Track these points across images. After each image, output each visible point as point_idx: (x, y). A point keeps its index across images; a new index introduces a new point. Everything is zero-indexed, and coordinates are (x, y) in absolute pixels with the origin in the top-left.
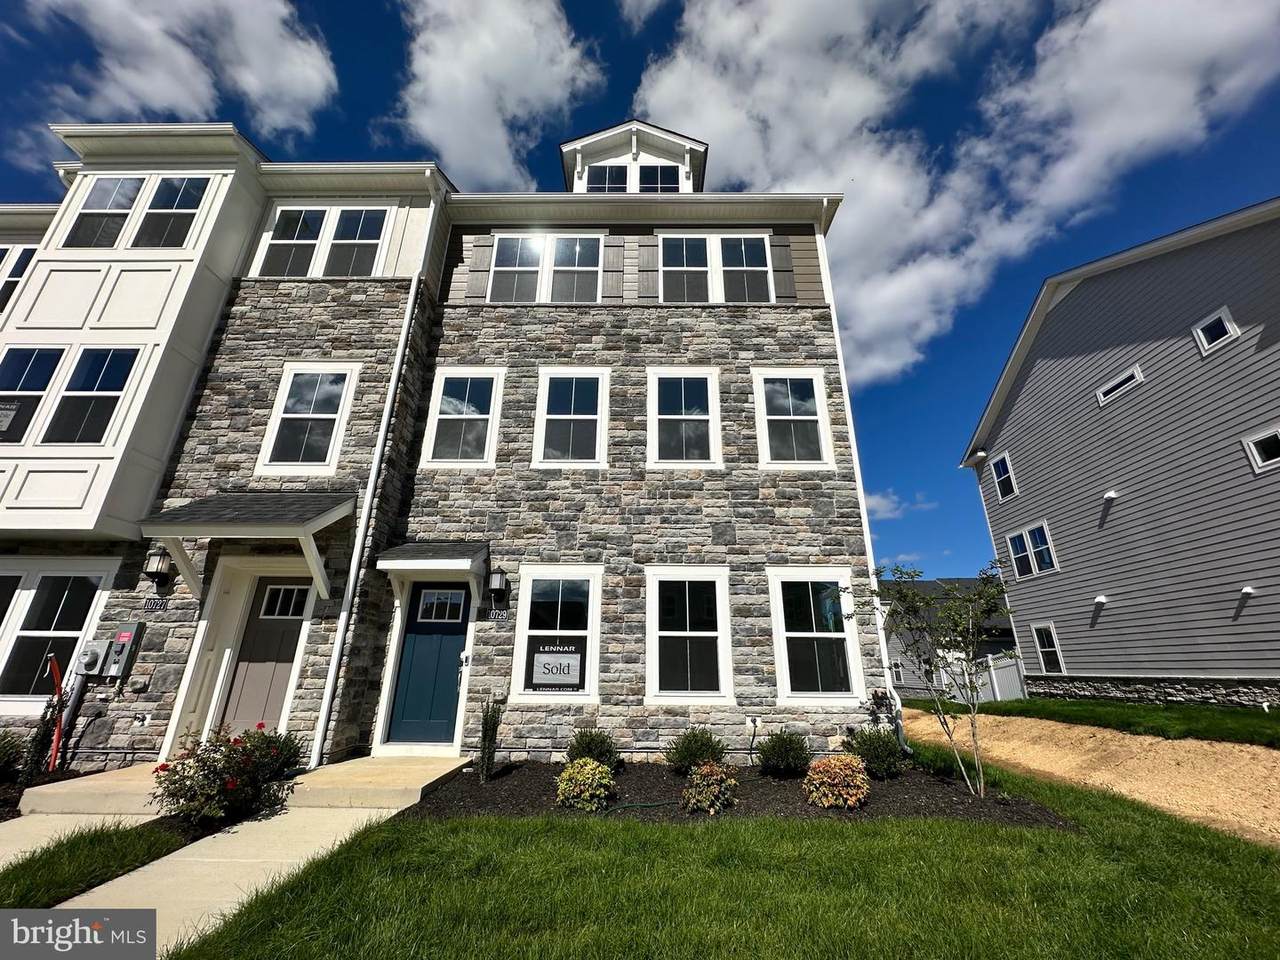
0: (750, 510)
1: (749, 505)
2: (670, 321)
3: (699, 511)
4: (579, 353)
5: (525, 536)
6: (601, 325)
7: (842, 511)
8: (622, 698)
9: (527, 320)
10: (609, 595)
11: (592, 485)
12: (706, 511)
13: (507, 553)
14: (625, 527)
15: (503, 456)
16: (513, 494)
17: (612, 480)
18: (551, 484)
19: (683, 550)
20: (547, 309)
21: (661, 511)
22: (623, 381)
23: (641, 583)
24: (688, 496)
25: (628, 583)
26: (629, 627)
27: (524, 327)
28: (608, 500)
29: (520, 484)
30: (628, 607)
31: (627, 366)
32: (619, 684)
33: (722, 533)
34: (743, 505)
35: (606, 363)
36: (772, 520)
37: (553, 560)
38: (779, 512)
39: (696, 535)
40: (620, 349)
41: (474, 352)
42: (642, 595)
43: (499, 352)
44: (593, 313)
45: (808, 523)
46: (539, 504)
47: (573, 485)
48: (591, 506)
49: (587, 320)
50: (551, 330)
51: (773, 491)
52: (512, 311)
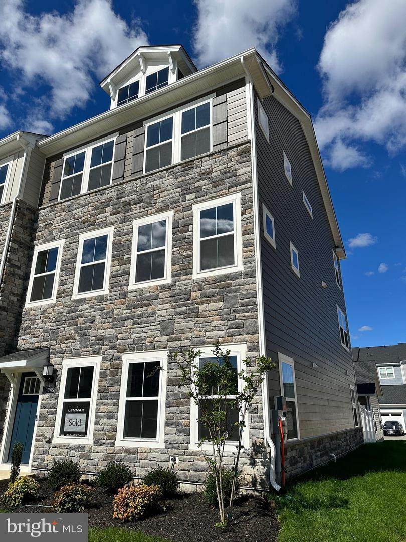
0: (184, 309)
1: (184, 305)
2: (148, 185)
3: (154, 314)
4: (98, 221)
5: (66, 342)
6: (110, 200)
7: (243, 301)
8: (104, 441)
9: (75, 207)
10: (103, 375)
11: (99, 305)
12: (158, 313)
13: (58, 353)
14: (113, 330)
15: (59, 295)
16: (62, 317)
17: (110, 300)
18: (80, 308)
19: (143, 342)
20: (84, 197)
21: (134, 317)
22: (120, 234)
23: (119, 367)
24: (149, 305)
25: (112, 366)
26: (111, 395)
27: (74, 212)
28: (106, 314)
29: (66, 310)
30: (112, 382)
31: (122, 223)
32: (103, 432)
33: (166, 328)
34: (180, 306)
35: (112, 224)
36: (197, 314)
37: (77, 355)
38: (202, 307)
39: (151, 331)
40: (119, 213)
41: (50, 234)
42: (119, 374)
43: (61, 231)
44: (107, 192)
45: (219, 314)
46: (73, 321)
47: (90, 306)
48: (98, 319)
49: (104, 198)
50: (85, 210)
51: (198, 293)
52: (69, 203)
